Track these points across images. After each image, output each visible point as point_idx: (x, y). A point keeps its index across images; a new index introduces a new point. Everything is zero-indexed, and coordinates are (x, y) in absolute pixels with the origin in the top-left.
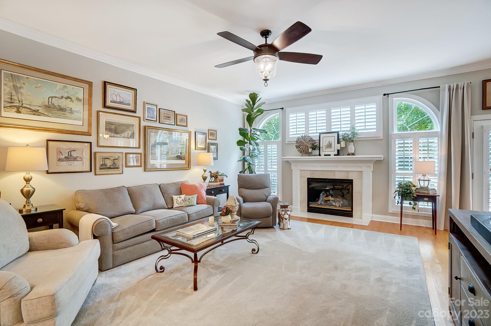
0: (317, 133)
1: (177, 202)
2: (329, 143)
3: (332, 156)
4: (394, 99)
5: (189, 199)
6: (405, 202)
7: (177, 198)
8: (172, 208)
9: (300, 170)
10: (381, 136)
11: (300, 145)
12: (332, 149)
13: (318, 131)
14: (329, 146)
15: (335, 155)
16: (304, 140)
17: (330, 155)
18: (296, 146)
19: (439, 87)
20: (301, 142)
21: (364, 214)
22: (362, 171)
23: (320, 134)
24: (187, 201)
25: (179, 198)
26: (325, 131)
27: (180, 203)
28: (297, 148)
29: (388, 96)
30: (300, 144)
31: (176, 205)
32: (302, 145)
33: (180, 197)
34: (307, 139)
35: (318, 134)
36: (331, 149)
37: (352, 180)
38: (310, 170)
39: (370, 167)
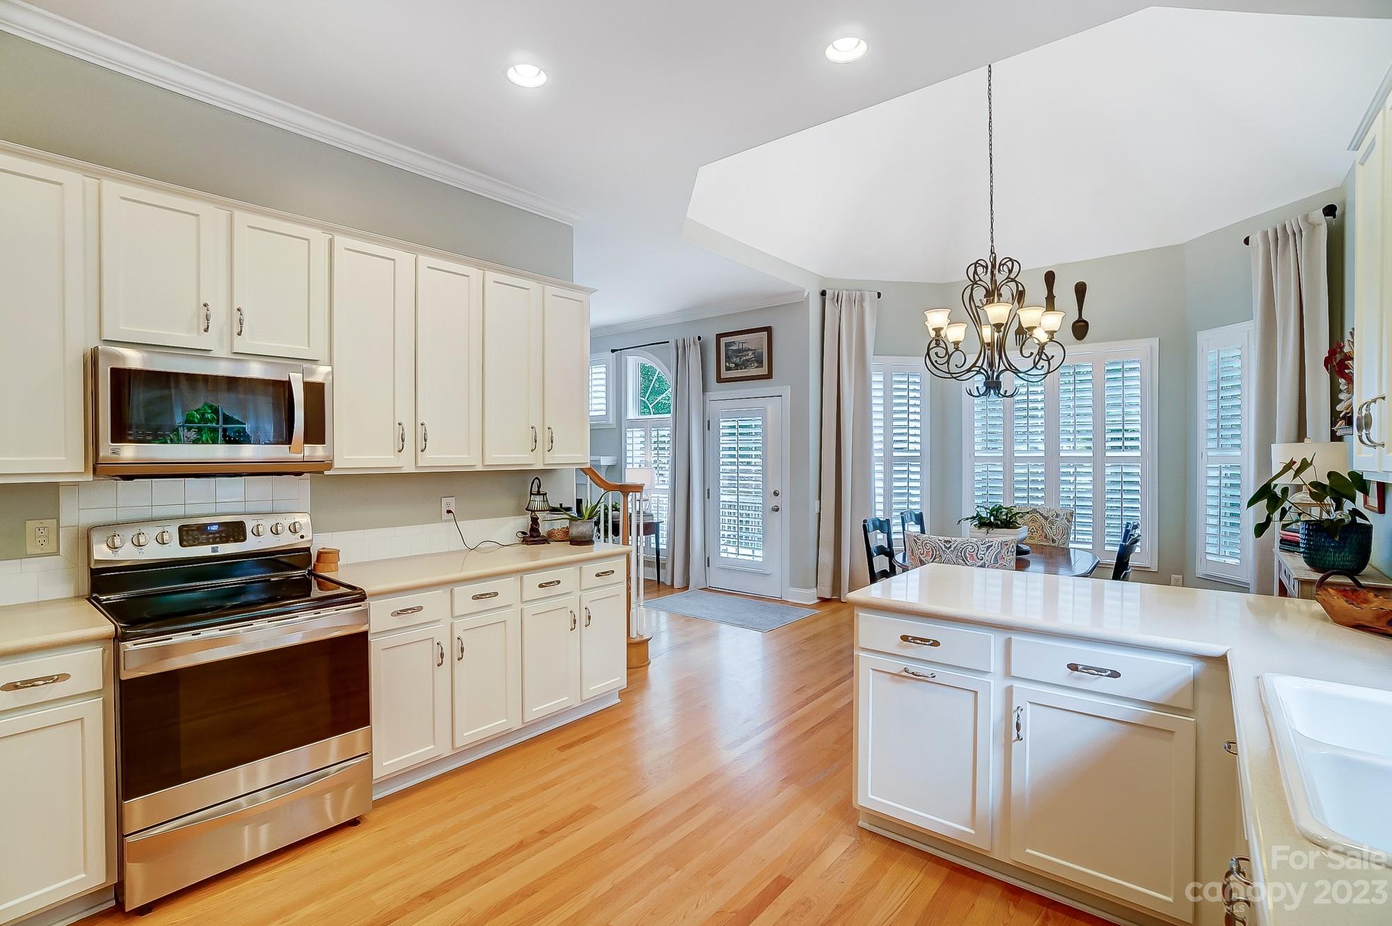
4: (629, 357)
10: (613, 422)
29: (619, 353)
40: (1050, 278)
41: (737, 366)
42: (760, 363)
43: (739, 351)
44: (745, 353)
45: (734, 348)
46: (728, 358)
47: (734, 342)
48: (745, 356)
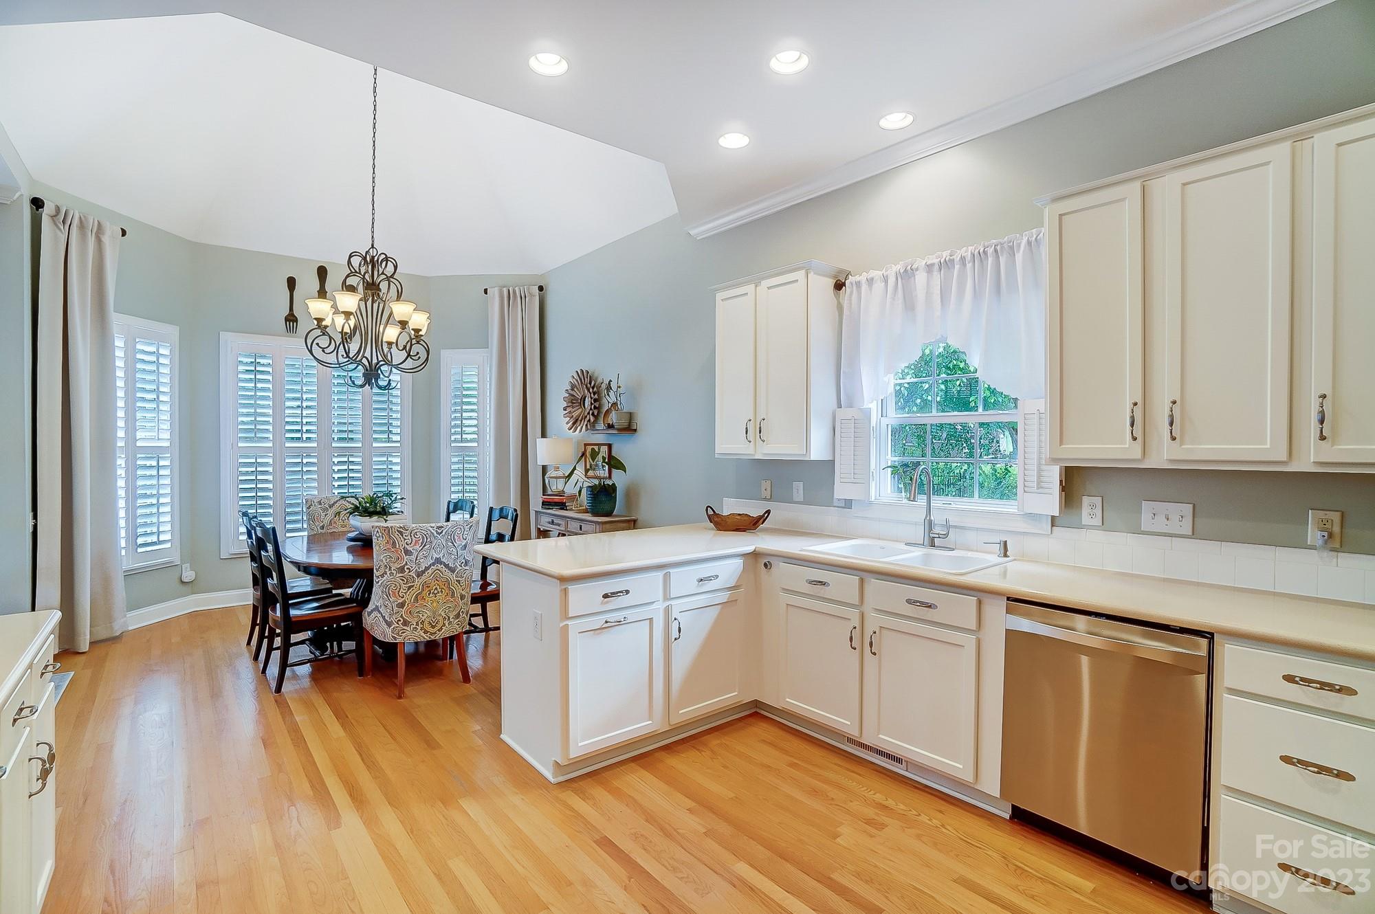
40: (322, 272)
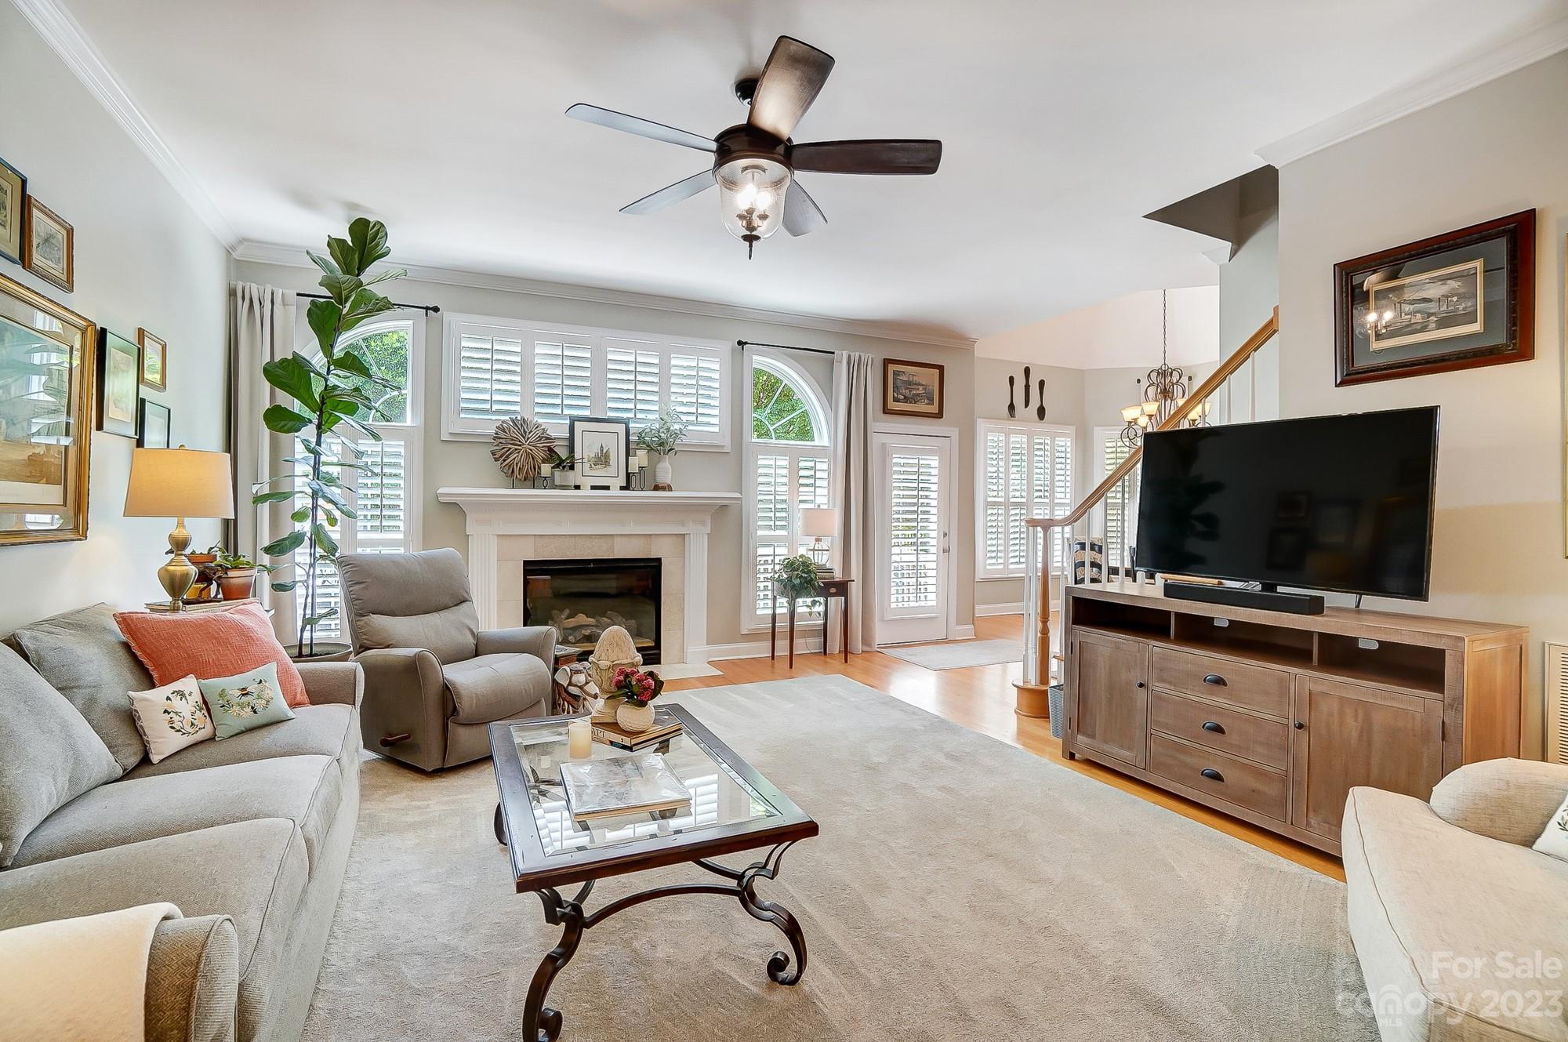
0: (561, 416)
1: (171, 722)
2: (602, 451)
3: (615, 492)
4: (754, 357)
5: (245, 692)
6: (800, 601)
7: (168, 698)
8: (144, 763)
9: (498, 535)
10: (727, 443)
11: (510, 449)
12: (612, 470)
13: (566, 412)
14: (603, 459)
15: (622, 488)
16: (522, 435)
17: (607, 488)
18: (493, 454)
19: (833, 353)
20: (512, 440)
21: (691, 649)
22: (684, 535)
23: (573, 420)
24: (236, 708)
25: (176, 700)
26: (587, 413)
27: (192, 724)
28: (496, 460)
29: (743, 349)
30: (510, 446)
31: (164, 742)
32: (516, 449)
33: (181, 694)
34: (531, 431)
35: (568, 422)
36: (608, 468)
37: (659, 560)
38: (535, 535)
39: (703, 523)
41: (906, 400)
42: (931, 401)
43: (909, 383)
44: (915, 387)
45: (905, 378)
46: (896, 388)
47: (903, 372)
48: (915, 389)
